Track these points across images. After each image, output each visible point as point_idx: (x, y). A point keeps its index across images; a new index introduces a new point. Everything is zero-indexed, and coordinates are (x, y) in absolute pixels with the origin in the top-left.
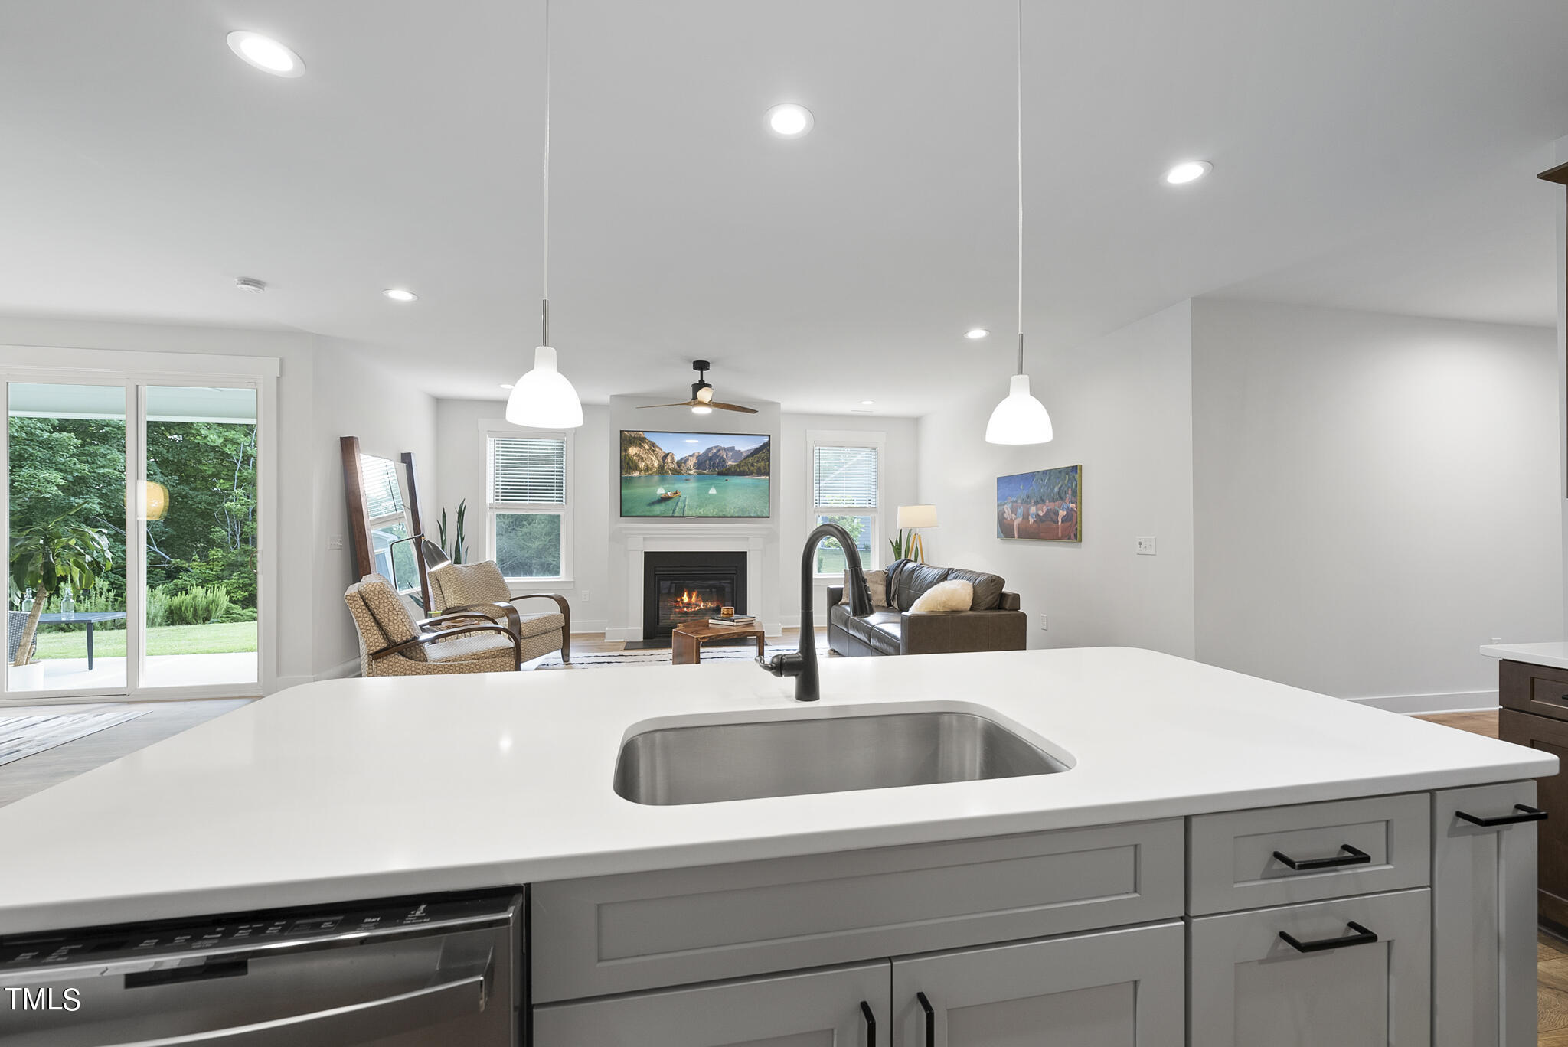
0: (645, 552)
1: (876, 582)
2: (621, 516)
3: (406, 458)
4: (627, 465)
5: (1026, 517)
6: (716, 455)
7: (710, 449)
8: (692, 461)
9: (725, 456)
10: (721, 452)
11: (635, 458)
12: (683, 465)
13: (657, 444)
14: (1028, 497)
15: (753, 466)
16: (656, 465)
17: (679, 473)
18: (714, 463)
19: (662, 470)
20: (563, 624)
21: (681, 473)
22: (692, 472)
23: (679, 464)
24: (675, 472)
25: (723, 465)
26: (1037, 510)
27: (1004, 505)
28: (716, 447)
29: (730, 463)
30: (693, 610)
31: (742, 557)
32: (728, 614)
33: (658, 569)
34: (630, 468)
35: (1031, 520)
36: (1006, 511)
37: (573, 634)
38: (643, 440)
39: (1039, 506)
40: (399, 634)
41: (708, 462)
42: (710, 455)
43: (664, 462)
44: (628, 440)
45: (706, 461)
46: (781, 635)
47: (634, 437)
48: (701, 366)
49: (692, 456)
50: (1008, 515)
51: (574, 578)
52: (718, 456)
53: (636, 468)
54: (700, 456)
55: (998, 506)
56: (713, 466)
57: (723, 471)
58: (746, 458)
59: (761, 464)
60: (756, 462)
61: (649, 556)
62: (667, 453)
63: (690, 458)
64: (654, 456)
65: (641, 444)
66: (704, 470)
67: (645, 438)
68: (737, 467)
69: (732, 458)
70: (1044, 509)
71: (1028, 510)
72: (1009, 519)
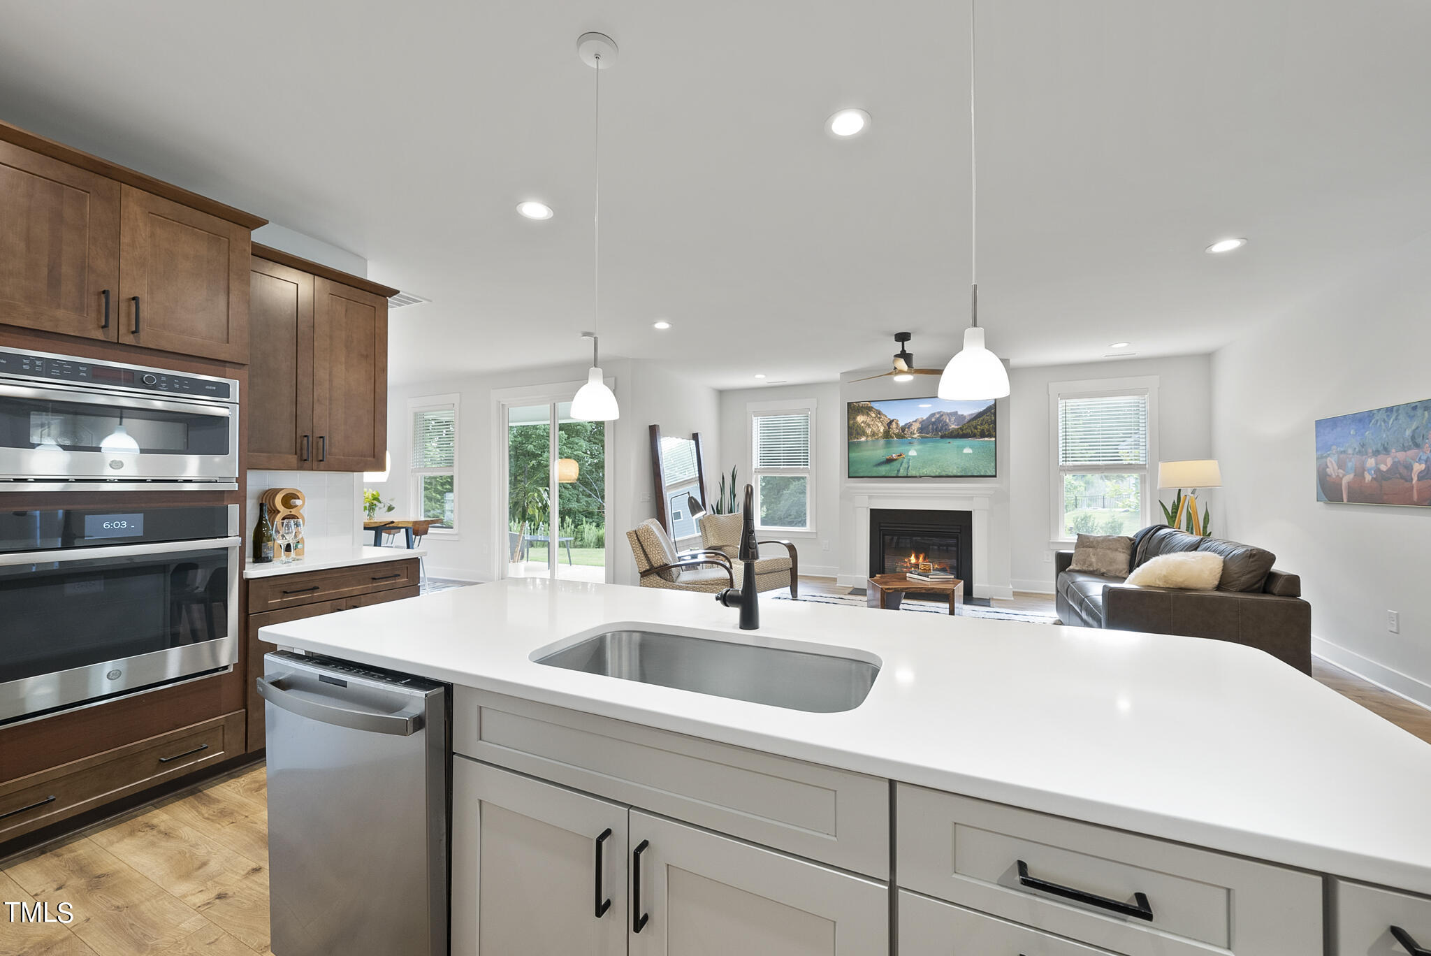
0: (871, 509)
1: (1116, 550)
2: (849, 477)
3: (695, 437)
4: (853, 432)
5: (1360, 473)
6: (939, 420)
7: (933, 415)
8: (916, 427)
9: (948, 421)
10: (944, 417)
11: (862, 425)
12: (907, 429)
13: (883, 412)
14: (1363, 446)
15: (977, 429)
16: (882, 430)
17: (903, 437)
18: (937, 427)
19: (887, 435)
20: (791, 566)
21: (905, 437)
22: (915, 436)
23: (903, 429)
24: (900, 436)
25: (946, 429)
26: (1377, 464)
27: (1326, 457)
28: (939, 413)
29: (953, 426)
31: (966, 516)
32: (924, 569)
33: (882, 525)
34: (858, 434)
35: (1368, 478)
36: (1329, 464)
37: (800, 576)
38: (870, 409)
39: (1380, 457)
40: (657, 560)
41: (931, 426)
42: (933, 420)
43: (889, 428)
44: (853, 409)
45: (928, 425)
46: (1012, 599)
47: (862, 407)
48: (904, 336)
49: (915, 421)
50: (1333, 470)
51: (817, 530)
52: (942, 420)
53: (864, 433)
54: (923, 421)
55: (1317, 459)
56: (937, 430)
57: (945, 434)
58: (969, 421)
59: (986, 426)
60: (982, 424)
61: (874, 513)
62: (892, 419)
63: (913, 423)
64: (880, 423)
65: (868, 412)
66: (928, 434)
67: (872, 407)
68: (960, 430)
69: (955, 423)
70: (1389, 461)
71: (1363, 463)
72: (1334, 477)
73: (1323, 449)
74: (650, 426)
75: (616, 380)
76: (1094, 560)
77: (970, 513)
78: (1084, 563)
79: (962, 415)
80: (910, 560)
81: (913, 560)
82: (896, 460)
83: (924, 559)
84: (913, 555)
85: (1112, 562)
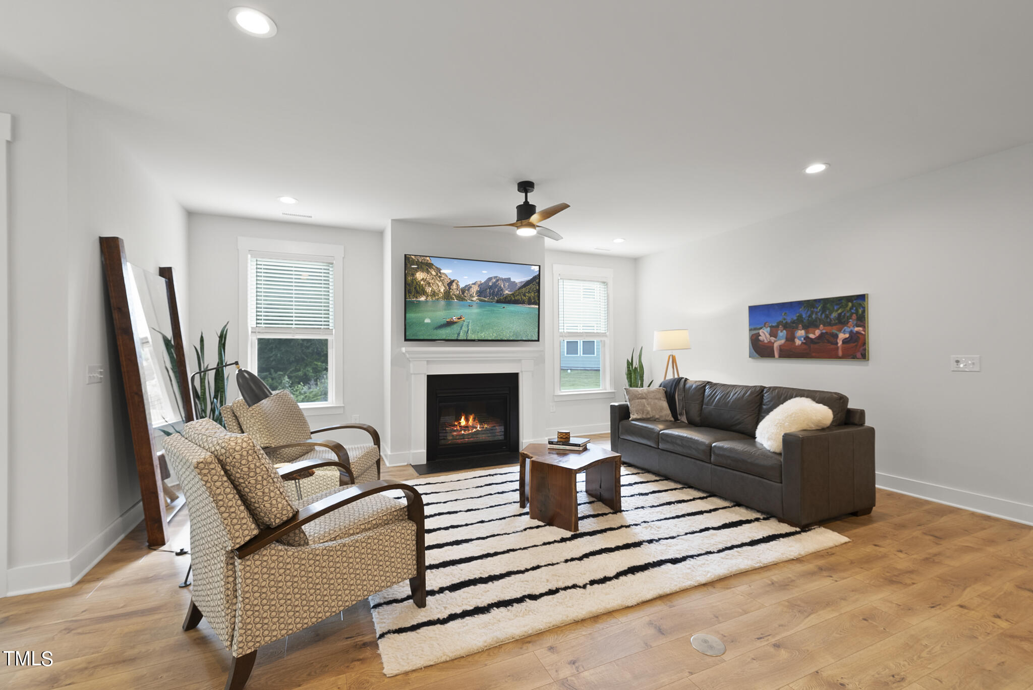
0: (428, 376)
2: (405, 340)
3: (166, 273)
4: (411, 289)
6: (495, 285)
7: (490, 279)
8: (475, 289)
9: (502, 286)
10: (499, 281)
11: (422, 283)
12: (467, 291)
13: (443, 271)
14: (794, 323)
15: (526, 295)
16: (442, 290)
17: (463, 299)
18: (494, 292)
19: (447, 296)
20: (377, 453)
21: (465, 299)
22: (474, 299)
23: (463, 291)
24: (461, 298)
25: (501, 294)
26: (806, 334)
27: (759, 329)
28: (495, 277)
29: (507, 292)
30: (470, 432)
31: (514, 378)
33: (439, 391)
34: (417, 292)
35: (798, 342)
36: (762, 335)
38: (430, 265)
41: (488, 290)
42: (490, 284)
43: (450, 289)
44: (411, 264)
45: (487, 289)
47: (422, 262)
48: (526, 187)
49: (474, 284)
50: (765, 338)
51: (344, 403)
52: (497, 285)
53: (424, 292)
54: (481, 284)
55: (750, 330)
56: (493, 294)
57: (500, 299)
58: (520, 288)
59: (532, 294)
60: (528, 292)
61: (431, 379)
62: (452, 279)
63: (473, 286)
64: (441, 283)
65: (427, 269)
66: (485, 297)
67: (433, 264)
68: (512, 296)
69: (508, 288)
70: (818, 332)
71: (794, 333)
72: (766, 341)
75: (14, 116)
77: (518, 375)
79: (515, 282)
80: (460, 423)
81: (463, 422)
82: (456, 323)
84: (463, 417)
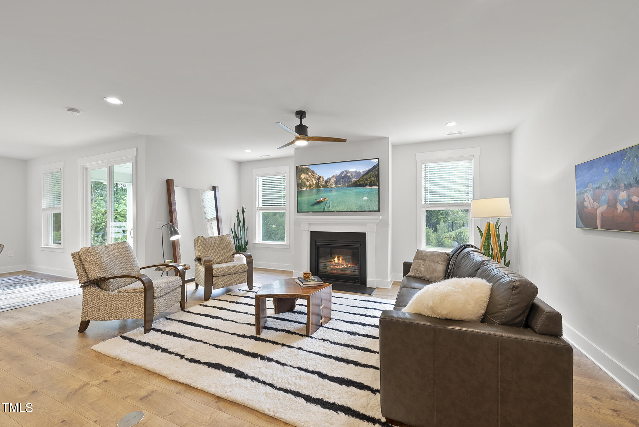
0: (311, 232)
1: (438, 262)
2: (298, 212)
3: (214, 188)
4: (300, 184)
5: (612, 205)
6: (346, 176)
7: (343, 172)
8: (333, 180)
9: (351, 176)
10: (349, 174)
11: (304, 180)
12: (328, 182)
13: (315, 172)
14: (616, 181)
15: (367, 181)
16: (315, 183)
18: (345, 180)
19: (318, 186)
21: (327, 187)
22: (333, 186)
23: (326, 182)
24: (325, 187)
25: (350, 181)
26: (628, 196)
27: (584, 193)
28: (346, 171)
29: (354, 179)
30: (340, 267)
31: (363, 235)
33: (317, 241)
34: (302, 186)
35: (620, 208)
36: (586, 199)
39: (632, 190)
40: (94, 276)
41: (342, 180)
42: (343, 176)
43: (319, 181)
44: (300, 170)
45: (340, 179)
47: (304, 169)
48: (301, 114)
49: (333, 177)
50: (589, 203)
53: (305, 185)
54: (337, 176)
55: (577, 195)
56: (345, 182)
57: (349, 185)
58: (363, 176)
59: (373, 179)
60: (370, 177)
61: (313, 234)
62: (320, 176)
63: (332, 178)
64: (314, 179)
65: (307, 172)
66: (339, 185)
67: (309, 169)
68: (358, 182)
69: (355, 177)
71: (616, 196)
72: (590, 208)
73: (581, 186)
74: (166, 180)
75: (137, 149)
76: (422, 269)
77: (365, 233)
78: (417, 271)
79: (359, 172)
80: (334, 261)
81: (336, 260)
82: (323, 201)
83: (342, 260)
84: (336, 257)
85: (434, 271)
